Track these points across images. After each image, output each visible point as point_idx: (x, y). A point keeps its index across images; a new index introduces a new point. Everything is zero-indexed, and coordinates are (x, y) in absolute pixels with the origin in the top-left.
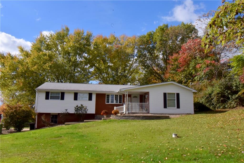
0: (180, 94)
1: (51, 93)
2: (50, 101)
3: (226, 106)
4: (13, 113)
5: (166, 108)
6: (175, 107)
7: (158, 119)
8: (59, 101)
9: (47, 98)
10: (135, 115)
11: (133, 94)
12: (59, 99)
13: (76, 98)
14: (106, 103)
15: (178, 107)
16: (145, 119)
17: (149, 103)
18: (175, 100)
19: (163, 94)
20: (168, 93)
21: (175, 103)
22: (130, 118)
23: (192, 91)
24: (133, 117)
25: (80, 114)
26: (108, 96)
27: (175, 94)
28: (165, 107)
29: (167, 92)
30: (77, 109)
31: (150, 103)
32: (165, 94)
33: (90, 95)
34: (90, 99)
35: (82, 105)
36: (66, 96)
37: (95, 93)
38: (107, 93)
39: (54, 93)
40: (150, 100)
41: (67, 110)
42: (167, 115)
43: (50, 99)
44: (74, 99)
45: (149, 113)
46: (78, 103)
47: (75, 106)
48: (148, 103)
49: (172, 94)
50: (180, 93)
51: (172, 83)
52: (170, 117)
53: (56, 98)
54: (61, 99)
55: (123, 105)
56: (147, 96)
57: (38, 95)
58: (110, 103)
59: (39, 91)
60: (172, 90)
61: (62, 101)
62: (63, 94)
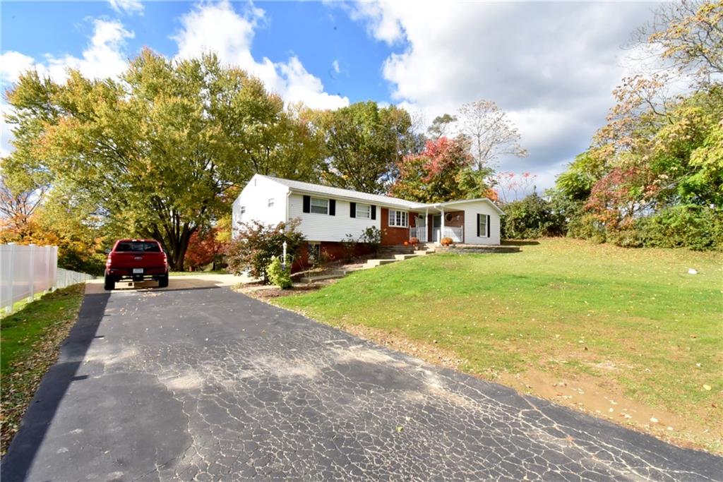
2: (311, 216)
3: (525, 236)
6: (486, 235)
8: (326, 217)
9: (306, 209)
12: (326, 213)
14: (390, 226)
17: (464, 229)
18: (486, 224)
21: (485, 229)
23: (501, 212)
29: (480, 213)
33: (374, 208)
34: (374, 217)
36: (338, 207)
37: (380, 206)
39: (318, 199)
40: (465, 224)
43: (312, 211)
44: (350, 216)
45: (463, 242)
48: (462, 227)
54: (330, 214)
55: (409, 229)
56: (458, 217)
57: (289, 202)
58: (395, 225)
59: (294, 193)
60: (484, 210)
61: (332, 217)
62: (332, 203)
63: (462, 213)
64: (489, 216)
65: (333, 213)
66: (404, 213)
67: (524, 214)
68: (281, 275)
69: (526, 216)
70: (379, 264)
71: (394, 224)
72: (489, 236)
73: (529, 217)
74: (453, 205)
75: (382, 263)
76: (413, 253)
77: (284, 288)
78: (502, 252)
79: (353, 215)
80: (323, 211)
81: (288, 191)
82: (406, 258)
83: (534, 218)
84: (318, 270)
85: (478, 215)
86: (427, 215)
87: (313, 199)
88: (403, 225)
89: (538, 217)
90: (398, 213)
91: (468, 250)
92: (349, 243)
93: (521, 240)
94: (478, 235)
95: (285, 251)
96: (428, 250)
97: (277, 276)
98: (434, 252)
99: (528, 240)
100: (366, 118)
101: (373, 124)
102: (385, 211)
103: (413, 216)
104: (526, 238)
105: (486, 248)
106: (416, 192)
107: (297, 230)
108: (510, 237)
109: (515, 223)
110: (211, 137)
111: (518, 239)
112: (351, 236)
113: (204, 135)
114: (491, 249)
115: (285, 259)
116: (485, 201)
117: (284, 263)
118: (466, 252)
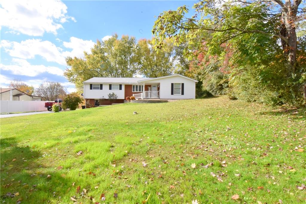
0: (184, 84)
1: (93, 85)
2: (93, 90)
4: (67, 99)
6: (180, 94)
7: (158, 103)
9: (91, 88)
10: (149, 100)
11: (152, 85)
13: (110, 88)
14: (133, 92)
15: (183, 94)
16: (150, 103)
18: (180, 88)
20: (175, 84)
23: (195, 81)
25: (112, 99)
26: (134, 86)
28: (172, 94)
30: (110, 95)
31: (160, 91)
32: (172, 84)
35: (113, 93)
36: (104, 87)
37: (124, 85)
38: (133, 84)
39: (96, 85)
40: (160, 89)
41: (103, 97)
42: (166, 100)
43: (93, 89)
45: (159, 98)
46: (111, 92)
47: (108, 94)
49: (178, 84)
51: (178, 76)
52: (168, 101)
53: (97, 88)
54: (100, 89)
57: (85, 87)
60: (178, 81)
61: (101, 90)
62: (101, 85)
66: (140, 86)
102: (127, 86)
103: (147, 87)
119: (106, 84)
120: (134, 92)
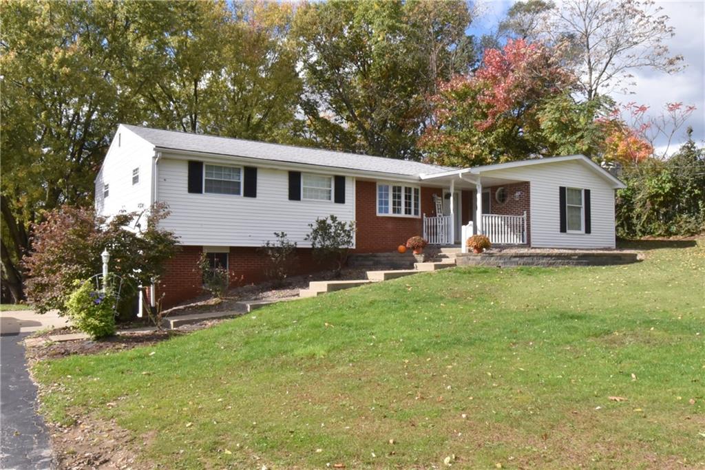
0: (591, 192)
2: (206, 199)
3: (674, 229)
5: (565, 232)
6: (579, 229)
8: (239, 201)
9: (195, 187)
12: (238, 193)
14: (378, 214)
15: (588, 228)
17: (528, 217)
18: (580, 208)
19: (558, 191)
20: (569, 189)
21: (580, 217)
22: (541, 261)
23: (617, 184)
24: (549, 258)
26: (386, 188)
27: (580, 191)
28: (563, 227)
29: (566, 185)
31: (531, 217)
32: (563, 192)
33: (340, 182)
34: (340, 198)
35: (334, 219)
36: (262, 182)
37: (353, 177)
39: (219, 168)
40: (531, 208)
41: (281, 236)
43: (206, 191)
44: (287, 197)
46: (305, 210)
48: (525, 215)
49: (576, 191)
50: (591, 189)
52: (638, 257)
53: (228, 188)
55: (421, 220)
56: (518, 194)
57: (159, 174)
58: (391, 214)
59: (165, 157)
60: (576, 180)
61: (249, 200)
62: (251, 173)
63: (525, 186)
64: (587, 192)
65: (251, 191)
66: (408, 190)
67: (668, 186)
68: (90, 314)
69: (672, 189)
70: (325, 289)
71: (387, 211)
72: (588, 230)
73: (680, 191)
74: (506, 170)
75: (332, 288)
76: (412, 267)
77: (98, 339)
78: (594, 264)
79: (294, 194)
80: (231, 189)
81: (153, 153)
82: (387, 277)
83: (690, 192)
84: (213, 301)
85: (562, 190)
86: (452, 191)
87: (209, 167)
88: (408, 211)
89: (696, 191)
90: (397, 190)
91: (521, 261)
92: (278, 250)
93: (665, 239)
94: (563, 229)
95: (105, 266)
96: (445, 261)
97: (83, 314)
98: (455, 265)
99: (680, 238)
100: (377, 12)
101: (388, 22)
102: (367, 187)
103: (430, 194)
104: (676, 234)
105: (559, 256)
106: (466, 149)
107: (163, 226)
108: (644, 233)
109: (653, 204)
110: (62, 63)
111: (660, 235)
112: (283, 235)
113: (49, 60)
114: (568, 257)
115: (105, 283)
116: (578, 162)
117: (104, 290)
118: (517, 264)
119: (274, 167)
120: (383, 215)
